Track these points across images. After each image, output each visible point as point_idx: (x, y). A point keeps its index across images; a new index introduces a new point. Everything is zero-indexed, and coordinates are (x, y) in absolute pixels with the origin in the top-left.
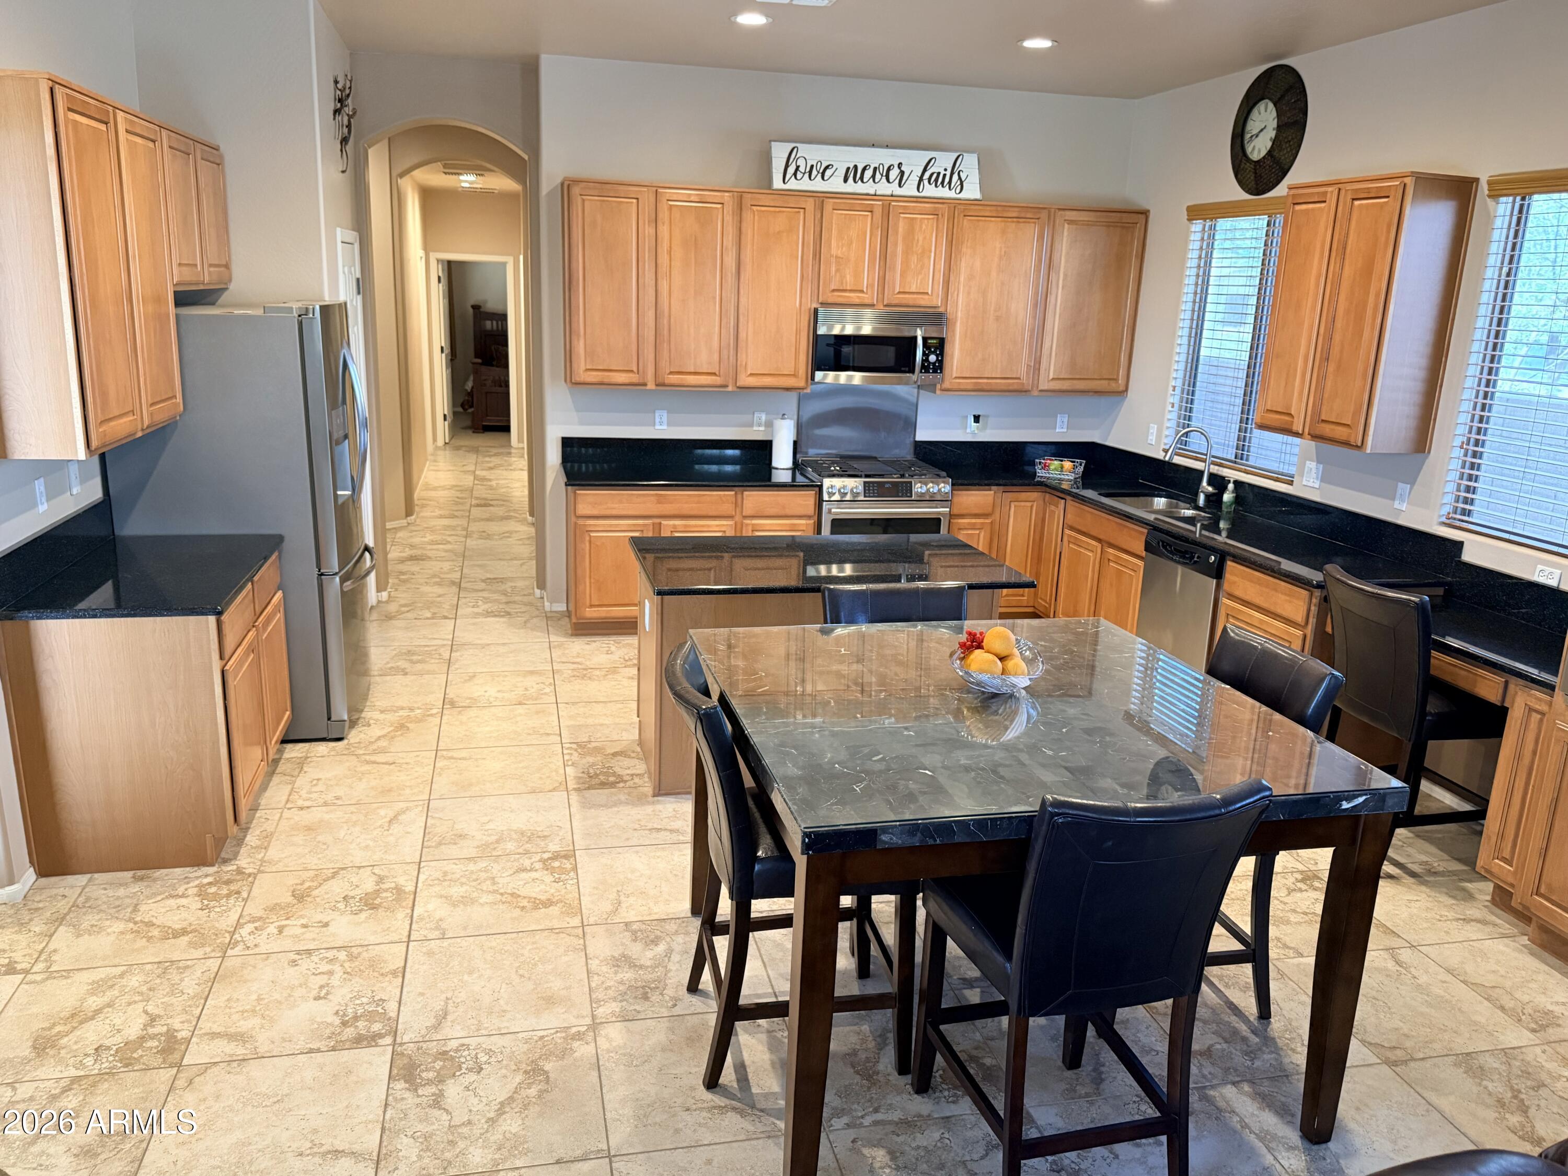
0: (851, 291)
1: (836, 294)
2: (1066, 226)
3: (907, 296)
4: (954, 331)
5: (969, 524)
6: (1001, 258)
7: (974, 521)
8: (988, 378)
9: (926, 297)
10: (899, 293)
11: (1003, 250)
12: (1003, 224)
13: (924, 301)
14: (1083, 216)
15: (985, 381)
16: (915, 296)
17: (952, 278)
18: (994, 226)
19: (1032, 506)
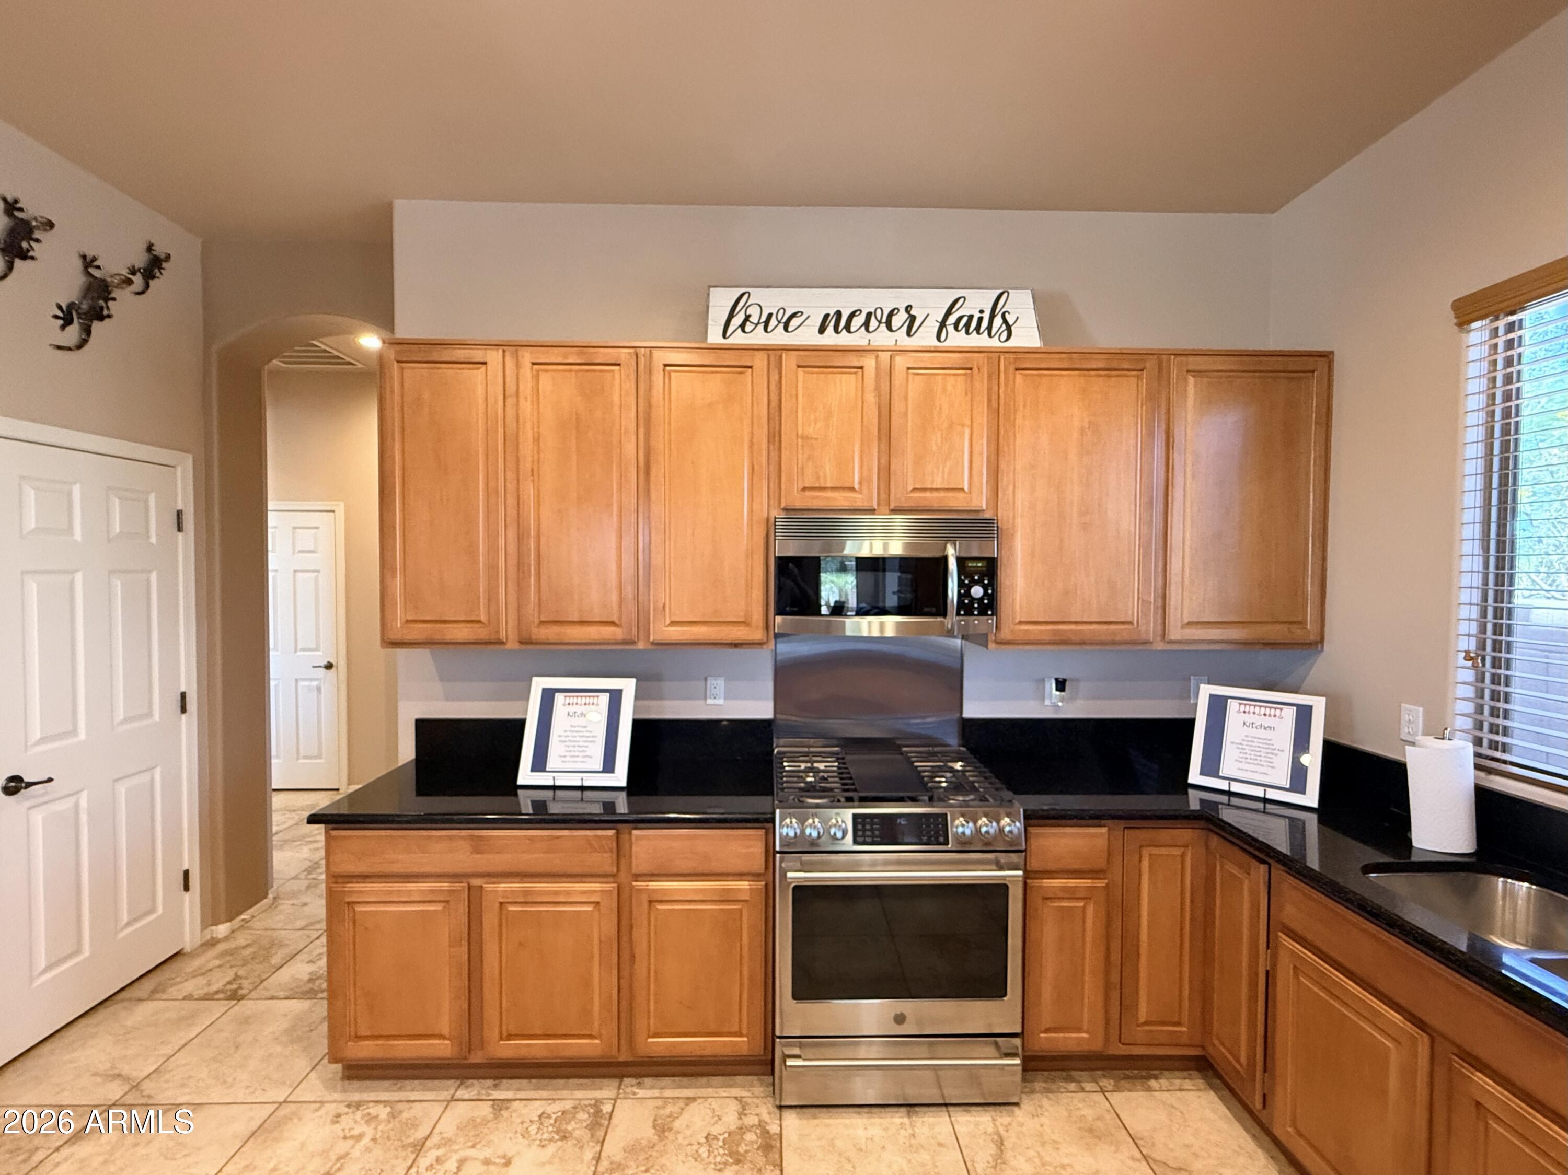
0: (833, 489)
1: (808, 493)
2: (1191, 380)
3: (928, 494)
4: (1011, 549)
5: (1064, 889)
6: (1082, 431)
7: (1072, 882)
8: (1076, 623)
9: (960, 495)
10: (915, 490)
11: (1086, 420)
12: (1082, 379)
13: (957, 502)
14: (1220, 364)
15: (1073, 627)
16: (942, 494)
17: (1003, 465)
18: (1067, 384)
19: (1183, 855)
